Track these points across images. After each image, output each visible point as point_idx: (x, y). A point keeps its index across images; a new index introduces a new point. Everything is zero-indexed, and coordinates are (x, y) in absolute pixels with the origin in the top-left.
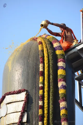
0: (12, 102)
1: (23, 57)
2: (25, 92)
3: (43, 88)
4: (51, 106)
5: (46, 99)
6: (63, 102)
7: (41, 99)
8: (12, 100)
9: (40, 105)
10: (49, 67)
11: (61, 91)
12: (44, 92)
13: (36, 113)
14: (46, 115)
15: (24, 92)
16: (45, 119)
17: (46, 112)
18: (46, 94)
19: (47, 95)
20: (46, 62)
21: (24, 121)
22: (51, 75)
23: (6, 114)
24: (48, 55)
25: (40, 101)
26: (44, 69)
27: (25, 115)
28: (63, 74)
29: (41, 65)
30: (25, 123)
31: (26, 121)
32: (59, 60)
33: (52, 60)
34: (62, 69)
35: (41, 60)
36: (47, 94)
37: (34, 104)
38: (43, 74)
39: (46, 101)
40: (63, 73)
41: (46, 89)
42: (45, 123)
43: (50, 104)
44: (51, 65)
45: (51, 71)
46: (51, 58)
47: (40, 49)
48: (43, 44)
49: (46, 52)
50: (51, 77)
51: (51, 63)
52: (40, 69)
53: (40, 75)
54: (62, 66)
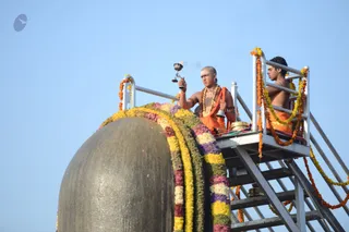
1: (132, 163)
10: (195, 195)
20: (189, 183)
22: (200, 216)
24: (193, 166)
26: (185, 202)
28: (226, 214)
29: (178, 190)
32: (216, 180)
33: (201, 179)
34: (222, 201)
35: (178, 177)
38: (182, 211)
40: (226, 212)
44: (199, 190)
45: (200, 205)
46: (199, 172)
47: (173, 148)
48: (178, 134)
49: (189, 159)
50: (200, 219)
51: (200, 185)
52: (178, 200)
53: (176, 213)
54: (224, 193)
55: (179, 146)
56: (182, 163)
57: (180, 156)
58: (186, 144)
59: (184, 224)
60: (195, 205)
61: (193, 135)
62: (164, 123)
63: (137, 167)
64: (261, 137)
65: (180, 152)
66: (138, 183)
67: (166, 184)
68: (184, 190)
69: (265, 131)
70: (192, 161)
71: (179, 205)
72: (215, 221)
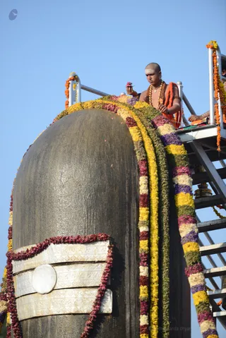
0: (70, 261)
1: (95, 153)
2: (108, 241)
3: (148, 236)
4: (166, 279)
5: (154, 261)
6: (197, 274)
7: (144, 262)
8: (70, 256)
9: (141, 274)
10: (159, 185)
11: (191, 247)
12: (150, 245)
13: (133, 294)
14: (155, 300)
15: (106, 240)
16: (155, 309)
17: (155, 293)
18: (155, 249)
19: (157, 253)
20: (153, 173)
21: (105, 312)
22: (165, 206)
23: (53, 290)
24: (157, 156)
25: (143, 265)
26: (149, 192)
27: (109, 297)
28: (191, 205)
29: (143, 180)
30: (107, 314)
31: (111, 312)
32: (179, 171)
33: (165, 169)
34: (187, 192)
35: (142, 167)
36: (157, 249)
37: (127, 271)
38: (147, 201)
39: (155, 267)
40: (190, 203)
41: (155, 239)
42: (153, 319)
43: (164, 275)
44: (164, 180)
45: (165, 196)
46: (163, 163)
47: (135, 138)
48: (139, 124)
49: (152, 149)
50: (165, 209)
51: (164, 175)
52: (143, 190)
53: (141, 203)
54: (188, 184)
55: (141, 136)
56: (146, 153)
57: (144, 146)
58: (148, 134)
59: (150, 215)
60: (160, 195)
61: (154, 126)
62: (124, 114)
63: (100, 157)
64: (219, 131)
65: (143, 142)
66: (102, 173)
67: (130, 174)
68: (149, 180)
69: (221, 125)
70: (155, 151)
71: (144, 196)
72: (180, 213)
